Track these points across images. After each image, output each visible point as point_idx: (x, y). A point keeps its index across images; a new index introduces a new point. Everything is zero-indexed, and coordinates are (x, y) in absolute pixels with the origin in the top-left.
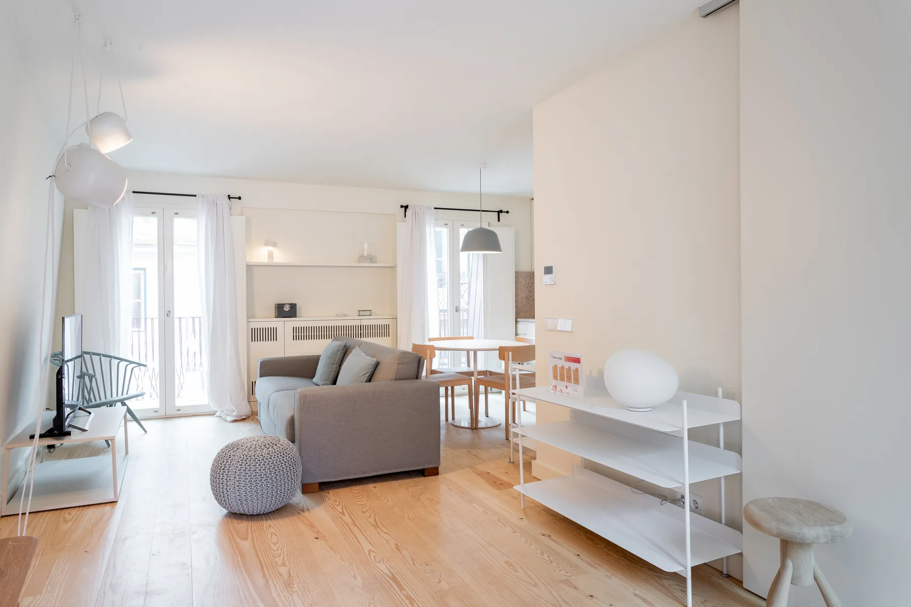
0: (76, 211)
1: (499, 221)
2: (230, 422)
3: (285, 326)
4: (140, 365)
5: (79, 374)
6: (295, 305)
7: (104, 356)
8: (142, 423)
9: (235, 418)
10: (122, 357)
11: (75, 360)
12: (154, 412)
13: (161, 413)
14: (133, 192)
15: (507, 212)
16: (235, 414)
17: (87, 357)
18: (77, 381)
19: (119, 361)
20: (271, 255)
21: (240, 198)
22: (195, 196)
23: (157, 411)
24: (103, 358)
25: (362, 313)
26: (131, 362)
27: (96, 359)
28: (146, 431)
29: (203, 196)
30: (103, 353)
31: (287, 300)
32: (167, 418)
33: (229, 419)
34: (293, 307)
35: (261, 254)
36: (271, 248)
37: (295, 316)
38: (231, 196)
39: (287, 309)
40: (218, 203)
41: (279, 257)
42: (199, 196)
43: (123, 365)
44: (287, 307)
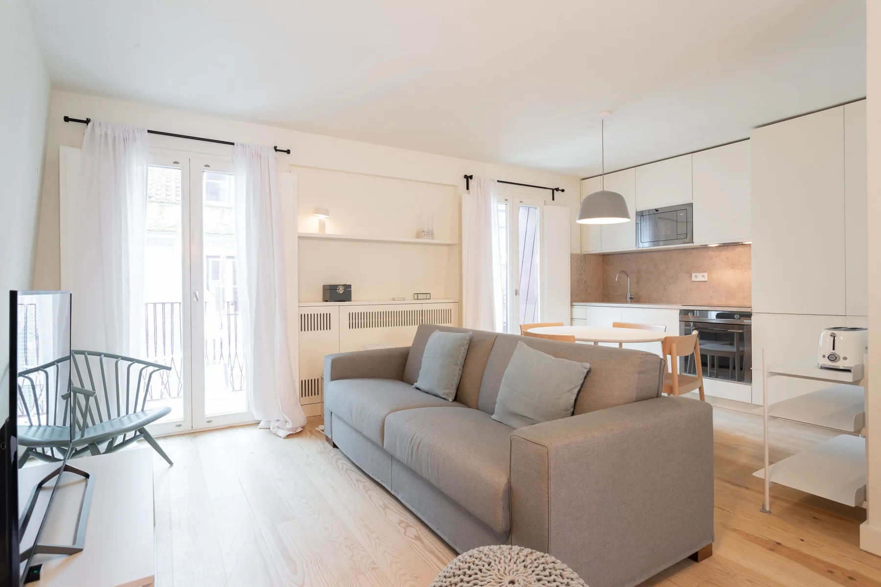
0: (63, 149)
1: (553, 199)
2: (284, 438)
3: (339, 311)
4: (161, 367)
5: (65, 392)
6: (350, 286)
7: (107, 355)
8: (161, 443)
9: (291, 433)
10: (131, 356)
11: (59, 364)
12: (177, 426)
13: (186, 427)
14: (149, 131)
15: (563, 191)
16: (289, 426)
17: (80, 358)
18: (62, 403)
19: (130, 362)
20: (322, 226)
21: (288, 152)
22: (233, 144)
23: (180, 425)
24: (104, 359)
25: (420, 296)
26: (148, 364)
27: (94, 360)
28: (171, 463)
29: (242, 145)
30: (104, 351)
31: (339, 280)
32: (194, 433)
33: (283, 433)
34: (348, 287)
35: (311, 224)
36: (322, 217)
37: (350, 300)
38: (277, 148)
39: (341, 291)
40: (262, 155)
41: (331, 230)
42: (237, 145)
43: (136, 368)
44: (341, 289)
